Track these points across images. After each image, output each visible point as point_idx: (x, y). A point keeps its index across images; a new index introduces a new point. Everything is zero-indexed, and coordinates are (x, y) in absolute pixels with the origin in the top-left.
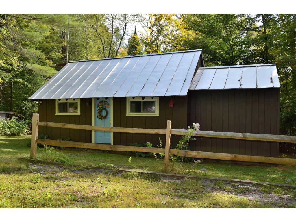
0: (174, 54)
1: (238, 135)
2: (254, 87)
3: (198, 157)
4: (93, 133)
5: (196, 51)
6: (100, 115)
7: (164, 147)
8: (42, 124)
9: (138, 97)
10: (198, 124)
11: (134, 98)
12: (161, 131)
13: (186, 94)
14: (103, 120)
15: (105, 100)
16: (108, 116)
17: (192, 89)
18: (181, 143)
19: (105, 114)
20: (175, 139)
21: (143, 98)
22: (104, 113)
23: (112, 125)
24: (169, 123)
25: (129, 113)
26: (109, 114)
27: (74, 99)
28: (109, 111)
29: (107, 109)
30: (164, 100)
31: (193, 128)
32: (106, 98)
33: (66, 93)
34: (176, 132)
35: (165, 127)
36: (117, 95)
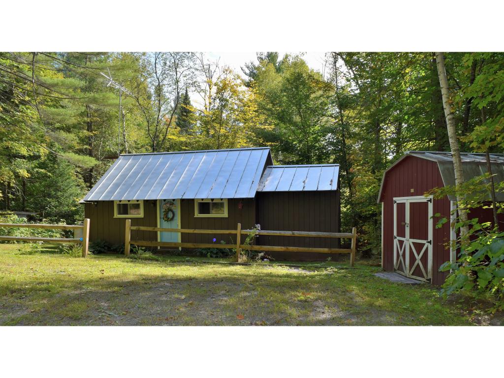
0: (241, 151)
1: (288, 233)
2: (315, 189)
3: (261, 250)
4: (159, 233)
5: (265, 149)
6: (166, 217)
7: (235, 243)
8: (134, 228)
9: (207, 199)
10: (259, 225)
11: (202, 199)
12: (233, 232)
13: (253, 196)
14: (169, 222)
15: (172, 201)
16: (175, 218)
17: (260, 190)
18: (248, 240)
19: (172, 215)
20: (244, 237)
21: (212, 200)
22: (170, 215)
23: (180, 227)
24: (239, 225)
25: (197, 215)
26: (176, 215)
27: (138, 201)
28: (175, 213)
29: (174, 210)
30: (233, 202)
31: (256, 228)
32: (174, 200)
33: (127, 194)
34: (245, 232)
35: (236, 229)
36: (185, 197)
